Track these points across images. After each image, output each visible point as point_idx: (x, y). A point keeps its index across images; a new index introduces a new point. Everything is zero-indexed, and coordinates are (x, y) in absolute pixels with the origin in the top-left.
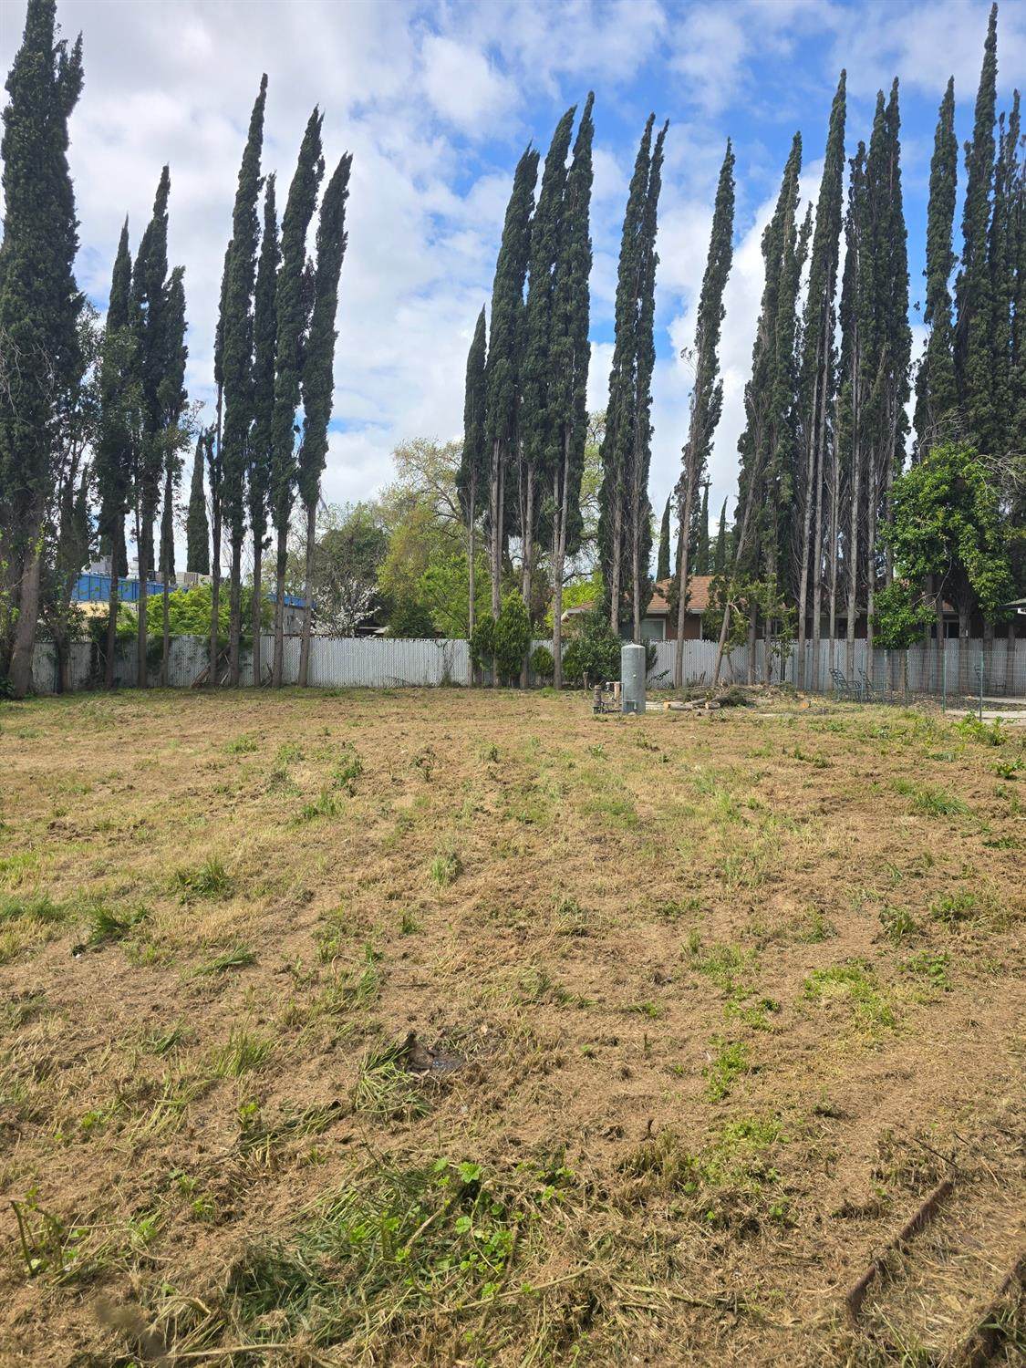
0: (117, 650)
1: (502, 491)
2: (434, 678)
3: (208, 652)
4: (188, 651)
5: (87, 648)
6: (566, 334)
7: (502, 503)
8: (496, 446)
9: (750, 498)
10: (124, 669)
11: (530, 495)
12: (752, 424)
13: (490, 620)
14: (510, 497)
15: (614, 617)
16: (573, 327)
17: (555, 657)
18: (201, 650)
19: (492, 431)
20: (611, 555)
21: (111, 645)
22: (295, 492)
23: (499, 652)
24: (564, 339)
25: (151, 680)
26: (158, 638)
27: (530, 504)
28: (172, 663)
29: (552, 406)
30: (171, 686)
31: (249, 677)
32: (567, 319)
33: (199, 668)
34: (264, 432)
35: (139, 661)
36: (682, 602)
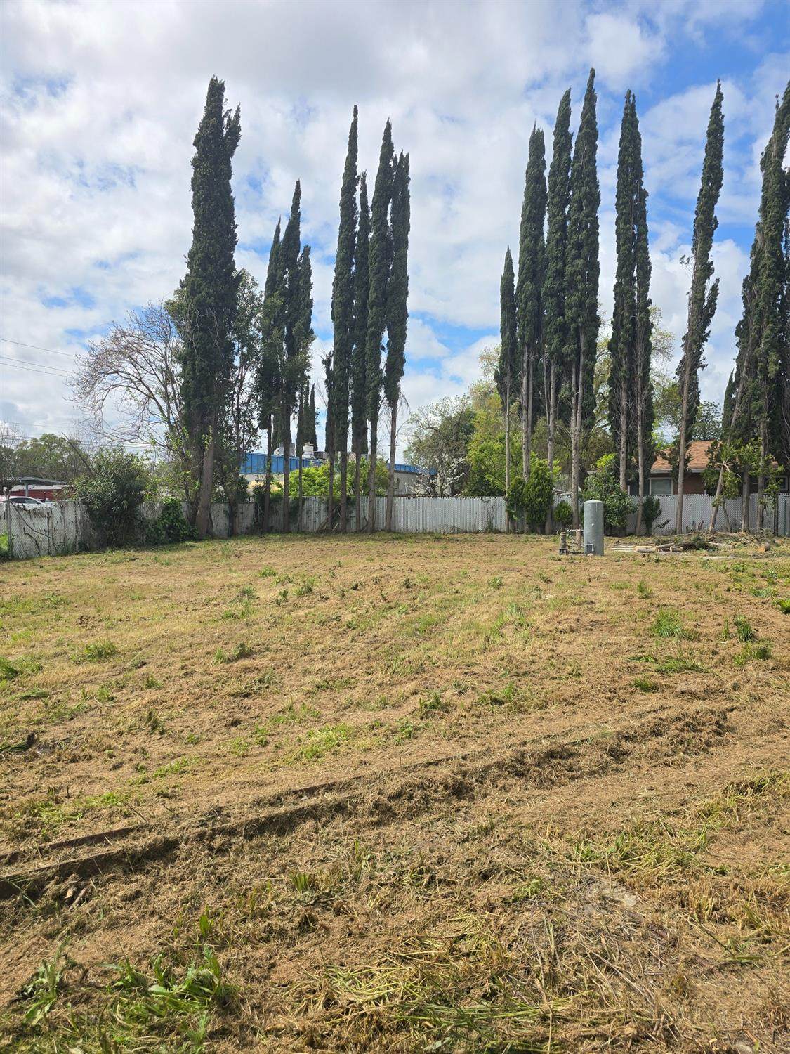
0: (270, 507)
1: (531, 382)
2: (480, 527)
3: (327, 508)
4: (315, 506)
5: (252, 506)
6: (578, 257)
7: (531, 391)
8: (526, 349)
9: (744, 374)
10: (276, 520)
11: (553, 384)
12: (747, 312)
13: (521, 482)
14: (538, 386)
15: (622, 477)
16: (584, 251)
17: (573, 509)
18: (323, 507)
19: (522, 338)
20: (619, 427)
22: (382, 393)
23: (528, 506)
24: (577, 262)
25: (292, 527)
26: (297, 499)
27: (552, 391)
28: (305, 516)
29: (569, 314)
30: (304, 532)
31: (353, 525)
32: (579, 246)
33: (321, 519)
34: (361, 352)
35: (284, 515)
36: (681, 464)
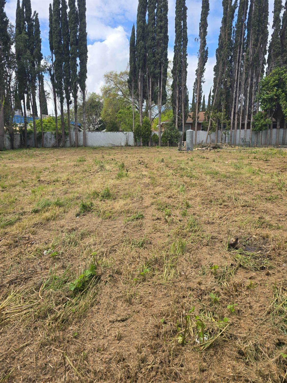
0: (28, 137)
1: (142, 85)
2: (123, 144)
3: (55, 137)
4: (49, 137)
5: (19, 136)
6: (161, 32)
7: (142, 89)
8: (140, 70)
9: (217, 86)
10: (30, 142)
11: (150, 86)
12: (218, 63)
13: (139, 126)
14: (144, 87)
15: (177, 124)
16: (163, 30)
17: (159, 137)
18: (53, 136)
19: (139, 65)
20: (175, 105)
21: (26, 134)
22: (78, 85)
23: (142, 135)
24: (161, 34)
25: (39, 145)
26: (39, 133)
27: (150, 89)
28: (45, 140)
29: (158, 57)
30: (45, 147)
31: (68, 144)
32: (161, 27)
33: (53, 142)
34: (68, 67)
35: (35, 140)
36: (196, 119)
